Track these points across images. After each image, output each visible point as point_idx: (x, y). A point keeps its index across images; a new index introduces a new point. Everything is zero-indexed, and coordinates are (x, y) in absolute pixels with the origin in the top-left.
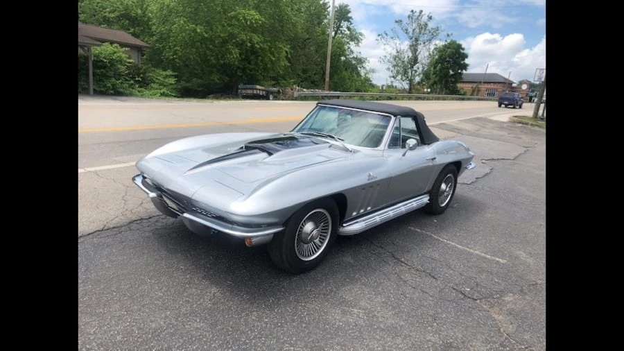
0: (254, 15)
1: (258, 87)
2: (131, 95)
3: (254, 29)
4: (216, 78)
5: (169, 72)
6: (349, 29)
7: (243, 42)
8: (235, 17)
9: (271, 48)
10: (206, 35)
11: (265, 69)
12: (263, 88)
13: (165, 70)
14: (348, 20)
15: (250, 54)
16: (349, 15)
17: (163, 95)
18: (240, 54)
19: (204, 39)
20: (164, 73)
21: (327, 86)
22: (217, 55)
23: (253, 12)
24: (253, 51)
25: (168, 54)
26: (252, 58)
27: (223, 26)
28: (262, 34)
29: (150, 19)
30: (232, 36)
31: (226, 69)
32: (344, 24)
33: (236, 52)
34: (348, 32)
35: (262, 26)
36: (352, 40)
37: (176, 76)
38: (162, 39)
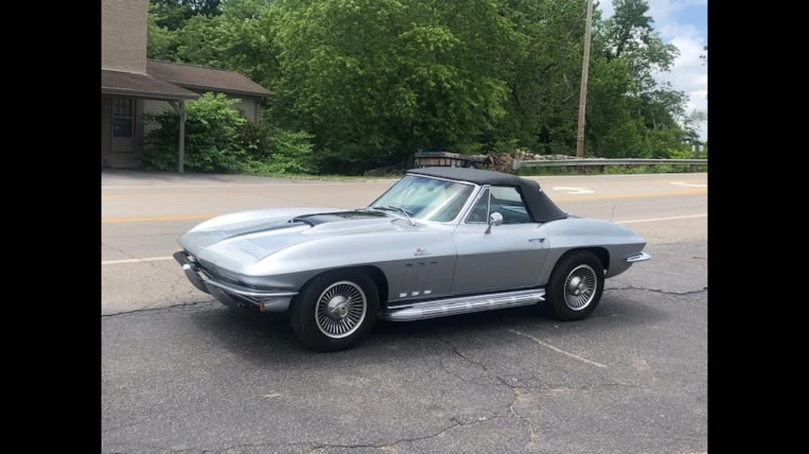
0: (443, 34)
1: (448, 154)
2: (239, 171)
3: (441, 57)
4: (376, 141)
5: (303, 134)
6: (645, 39)
7: (423, 81)
8: (411, 39)
9: (471, 87)
10: (361, 72)
11: (461, 123)
12: (457, 155)
13: (298, 131)
14: (644, 23)
15: (432, 100)
16: (646, 14)
17: (288, 170)
18: (419, 101)
19: (359, 80)
20: (295, 136)
21: (580, 149)
22: (380, 102)
23: (439, 30)
24: (441, 94)
25: (302, 105)
26: (439, 105)
27: (391, 55)
28: (458, 65)
29: (279, 50)
30: (404, 70)
31: (394, 126)
32: (637, 33)
33: (410, 97)
34: (642, 45)
35: (458, 48)
36: (654, 60)
37: (312, 141)
38: (294, 82)
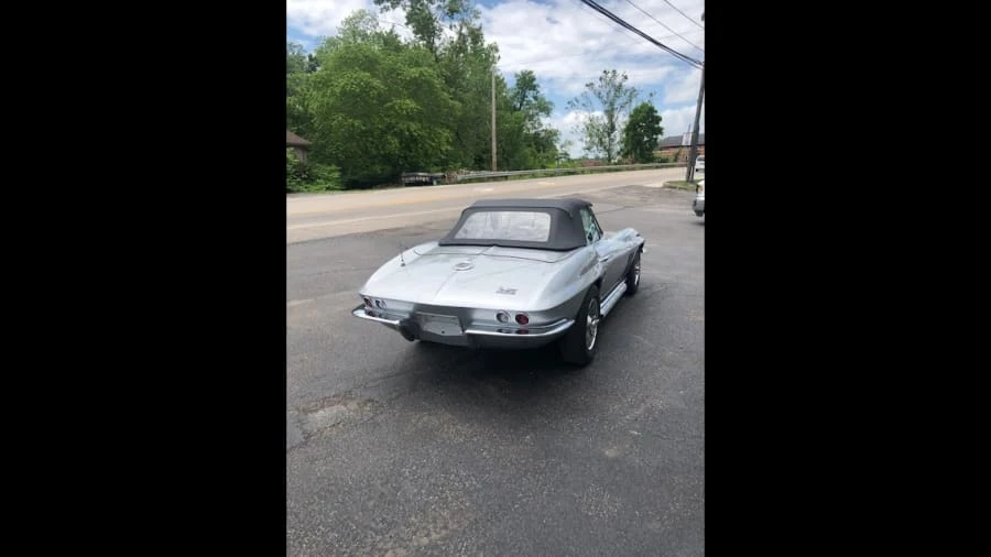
0: (411, 104)
1: (420, 174)
2: (298, 191)
3: (410, 118)
4: (378, 168)
5: (333, 167)
6: (535, 98)
7: (402, 131)
8: (392, 107)
9: (430, 134)
10: (364, 129)
11: (426, 155)
12: (425, 174)
13: (330, 165)
14: (534, 88)
15: (409, 142)
16: (535, 83)
17: (328, 189)
18: (401, 143)
19: (363, 133)
20: (329, 168)
21: (494, 166)
22: (377, 146)
23: (408, 101)
24: (413, 139)
25: (331, 150)
26: (411, 145)
27: (381, 117)
28: (420, 121)
29: (312, 116)
30: (390, 126)
31: (387, 158)
32: (530, 95)
33: (395, 142)
34: (534, 102)
35: (420, 112)
36: (541, 111)
37: (339, 171)
38: (324, 136)
